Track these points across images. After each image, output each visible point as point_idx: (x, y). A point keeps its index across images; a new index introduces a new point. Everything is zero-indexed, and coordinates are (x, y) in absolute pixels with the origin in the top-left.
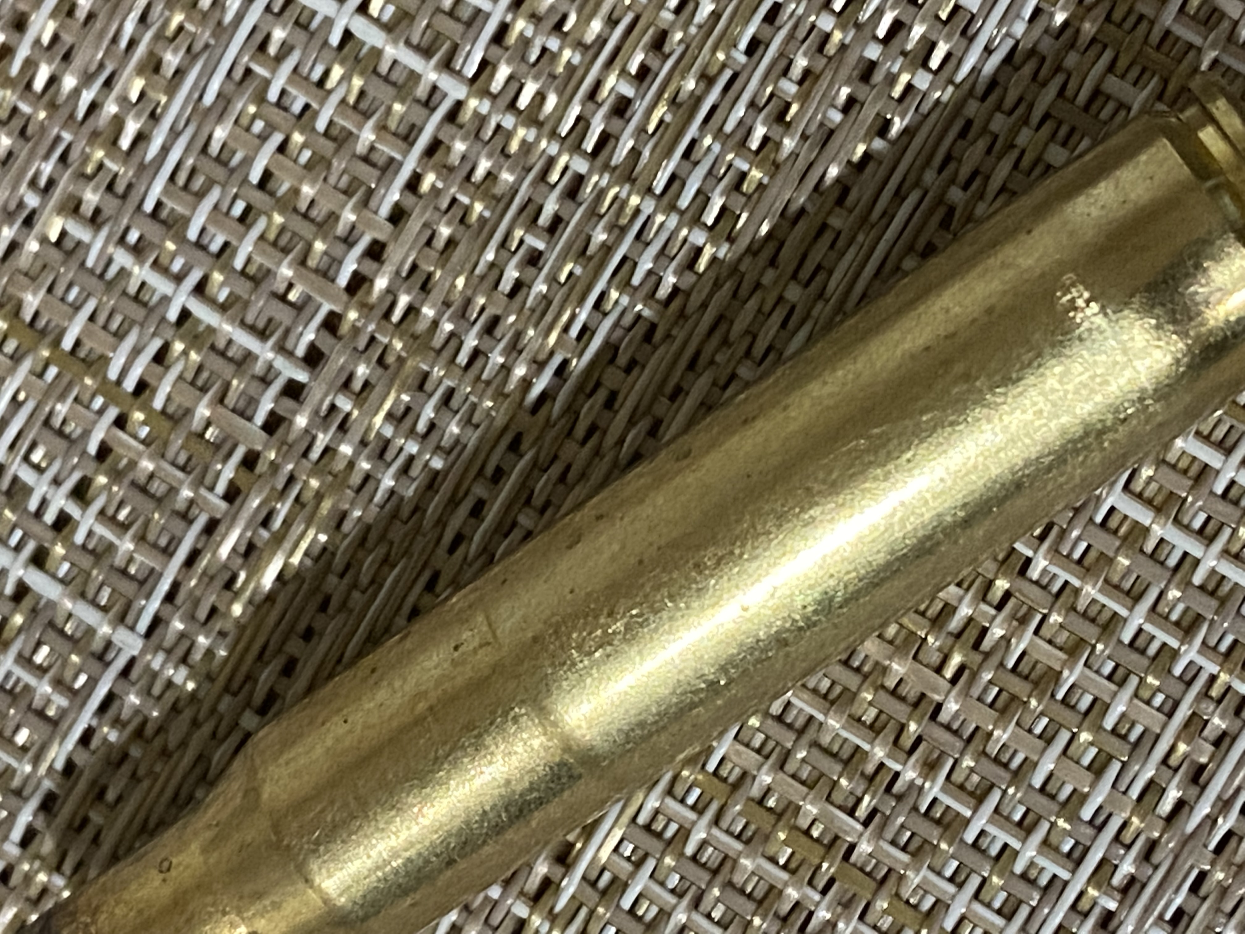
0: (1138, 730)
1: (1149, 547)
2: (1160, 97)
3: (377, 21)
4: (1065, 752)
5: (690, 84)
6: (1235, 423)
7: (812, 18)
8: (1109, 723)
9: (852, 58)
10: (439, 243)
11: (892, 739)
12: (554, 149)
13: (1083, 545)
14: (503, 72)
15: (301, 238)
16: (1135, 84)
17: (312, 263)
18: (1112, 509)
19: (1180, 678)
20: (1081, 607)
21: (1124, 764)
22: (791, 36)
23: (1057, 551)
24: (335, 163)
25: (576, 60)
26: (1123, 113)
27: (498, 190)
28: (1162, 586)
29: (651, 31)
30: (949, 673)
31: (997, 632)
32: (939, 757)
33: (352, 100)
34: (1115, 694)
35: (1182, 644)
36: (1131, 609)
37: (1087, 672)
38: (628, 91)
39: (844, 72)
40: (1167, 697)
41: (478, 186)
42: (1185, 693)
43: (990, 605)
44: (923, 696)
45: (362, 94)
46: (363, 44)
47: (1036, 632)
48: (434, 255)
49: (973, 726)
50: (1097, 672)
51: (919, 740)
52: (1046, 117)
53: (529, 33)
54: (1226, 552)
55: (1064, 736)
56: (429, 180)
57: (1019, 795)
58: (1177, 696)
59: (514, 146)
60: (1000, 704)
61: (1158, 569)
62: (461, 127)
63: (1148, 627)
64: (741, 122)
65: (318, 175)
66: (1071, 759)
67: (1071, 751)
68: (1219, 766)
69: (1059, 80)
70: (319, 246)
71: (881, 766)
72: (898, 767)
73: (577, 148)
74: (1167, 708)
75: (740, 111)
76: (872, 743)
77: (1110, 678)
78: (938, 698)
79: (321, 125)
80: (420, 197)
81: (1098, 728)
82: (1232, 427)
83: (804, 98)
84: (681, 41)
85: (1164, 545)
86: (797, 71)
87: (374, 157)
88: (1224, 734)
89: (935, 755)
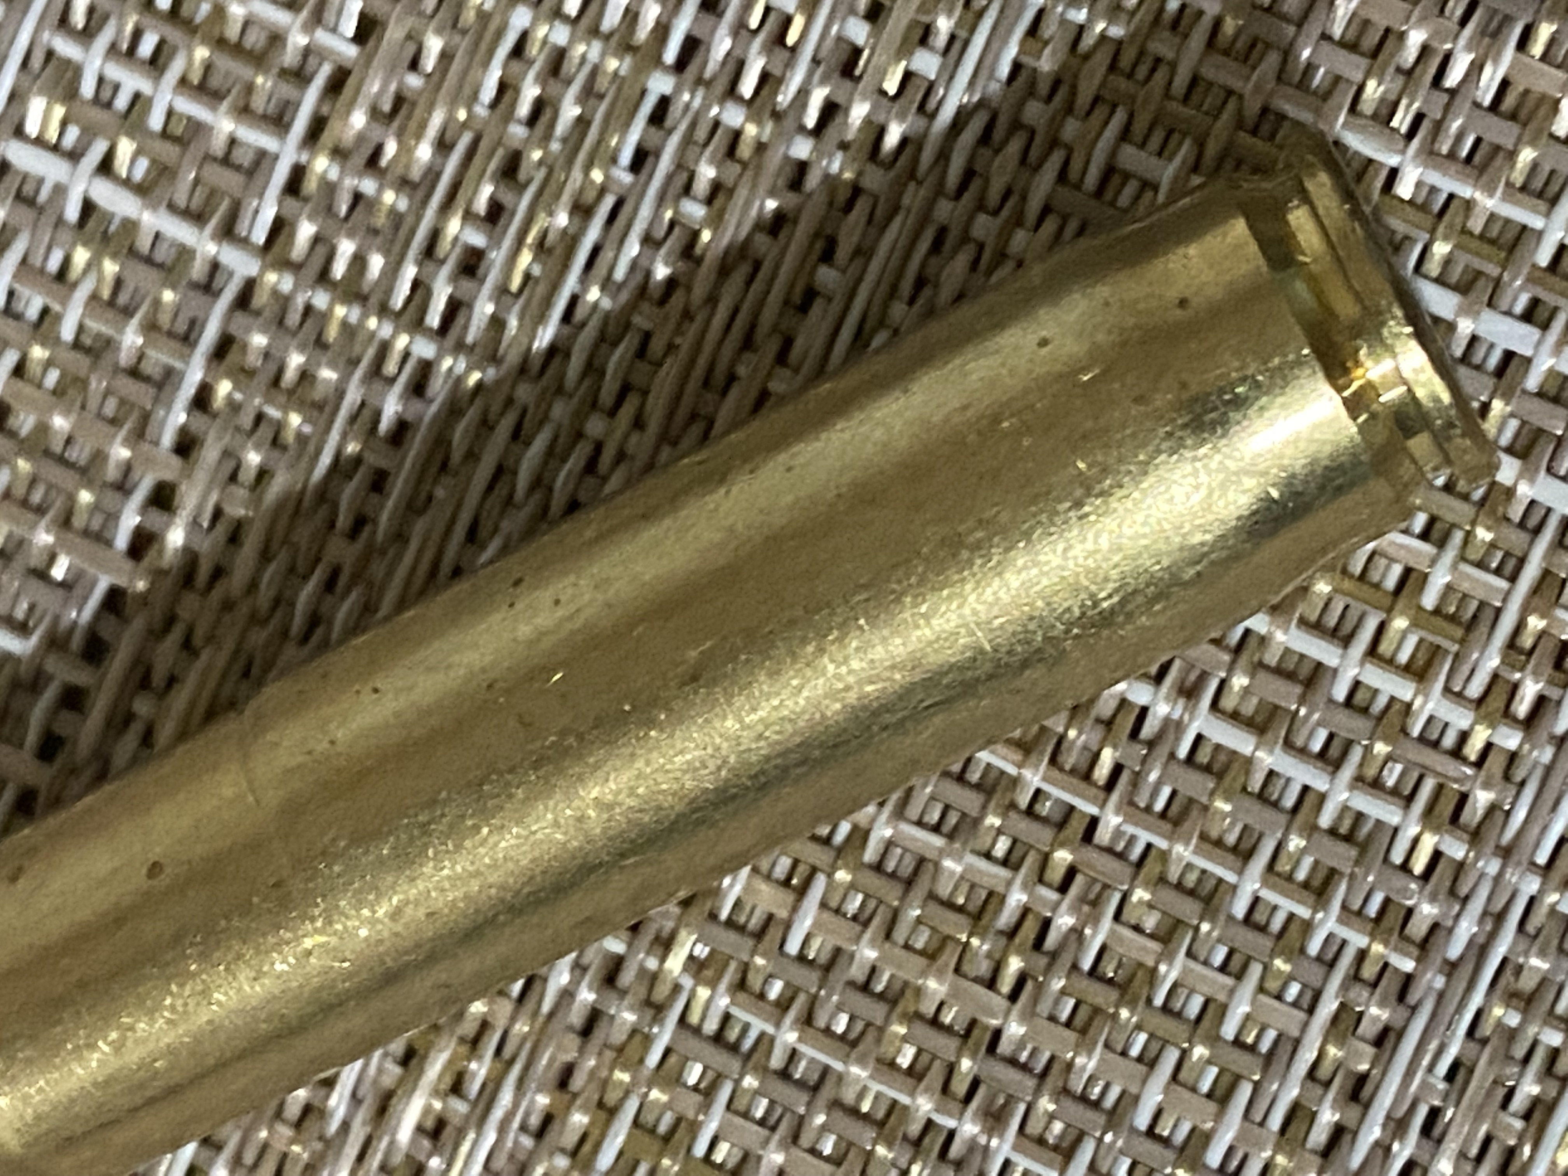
0: (1271, 1035)
1: (1255, 785)
2: (1196, 168)
3: (127, 183)
4: (1175, 1077)
5: (562, 219)
6: (1349, 600)
7: (715, 111)
8: (1229, 1031)
9: (773, 160)
10: (248, 475)
11: (938, 1085)
12: (386, 330)
13: (1166, 792)
14: (306, 230)
15: (59, 490)
16: (1160, 154)
17: (78, 521)
18: (1199, 738)
19: (1319, 959)
20: (1173, 875)
21: (1257, 1085)
22: (688, 140)
23: (1132, 803)
24: (93, 384)
25: (403, 205)
26: (1149, 195)
27: (318, 394)
28: (1279, 835)
29: (500, 152)
30: (1006, 985)
31: (1064, 921)
32: (1005, 1105)
33: (106, 294)
34: (1232, 992)
35: (1315, 911)
36: (1240, 873)
37: (1192, 964)
38: (477, 239)
39: (765, 182)
40: (1305, 986)
41: (291, 392)
42: (1326, 979)
43: (1049, 886)
44: (973, 1023)
45: (118, 283)
46: (113, 215)
47: (1117, 917)
48: (241, 493)
49: (1047, 1055)
50: (1206, 963)
51: (975, 1084)
52: (1046, 210)
53: (334, 174)
54: (1359, 780)
55: (1171, 1057)
56: (224, 388)
57: (1120, 1143)
58: (1317, 984)
59: (332, 333)
60: (1078, 1021)
61: (1269, 814)
62: (258, 313)
63: (1266, 894)
64: (634, 265)
65: (73, 401)
66: (1184, 1085)
67: (1183, 1075)
68: (1384, 1073)
69: (1056, 159)
70: (85, 497)
71: (929, 1124)
72: (951, 1123)
73: (417, 325)
74: (1306, 1002)
75: (633, 248)
76: (912, 1094)
77: (1223, 968)
78: (995, 1022)
79: (67, 332)
80: (215, 416)
81: (1214, 1040)
82: (1347, 607)
83: (716, 221)
84: (541, 162)
85: (1275, 779)
86: (701, 186)
87: (147, 368)
88: (1386, 1031)
89: (1001, 1101)
